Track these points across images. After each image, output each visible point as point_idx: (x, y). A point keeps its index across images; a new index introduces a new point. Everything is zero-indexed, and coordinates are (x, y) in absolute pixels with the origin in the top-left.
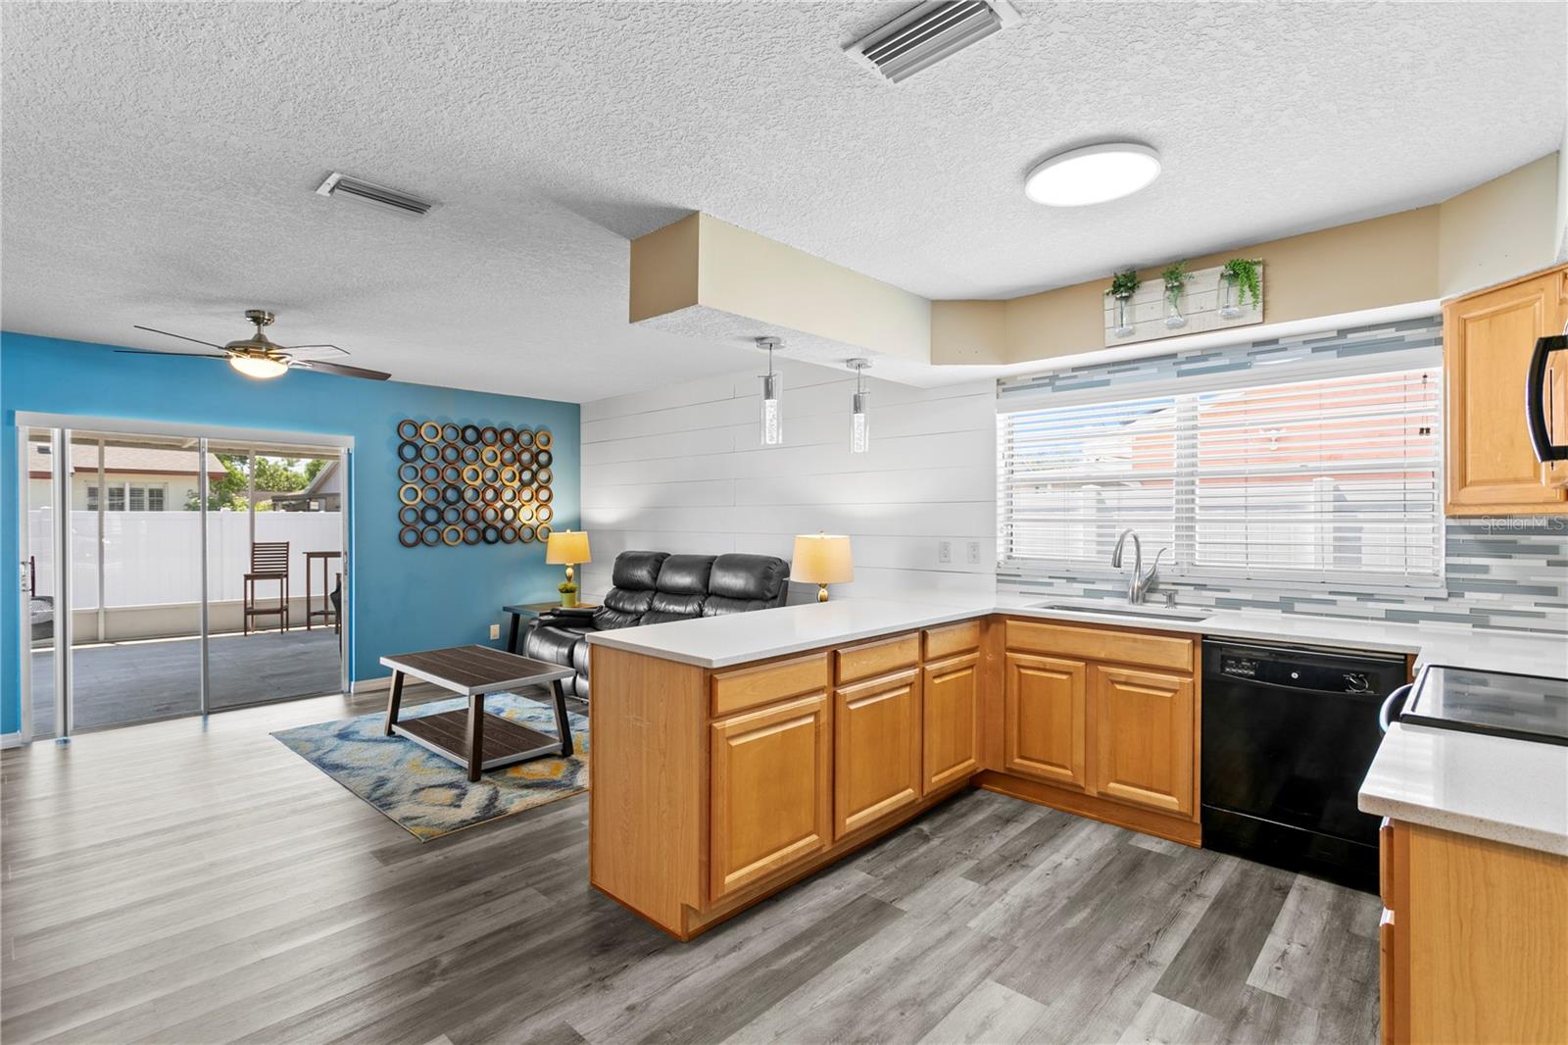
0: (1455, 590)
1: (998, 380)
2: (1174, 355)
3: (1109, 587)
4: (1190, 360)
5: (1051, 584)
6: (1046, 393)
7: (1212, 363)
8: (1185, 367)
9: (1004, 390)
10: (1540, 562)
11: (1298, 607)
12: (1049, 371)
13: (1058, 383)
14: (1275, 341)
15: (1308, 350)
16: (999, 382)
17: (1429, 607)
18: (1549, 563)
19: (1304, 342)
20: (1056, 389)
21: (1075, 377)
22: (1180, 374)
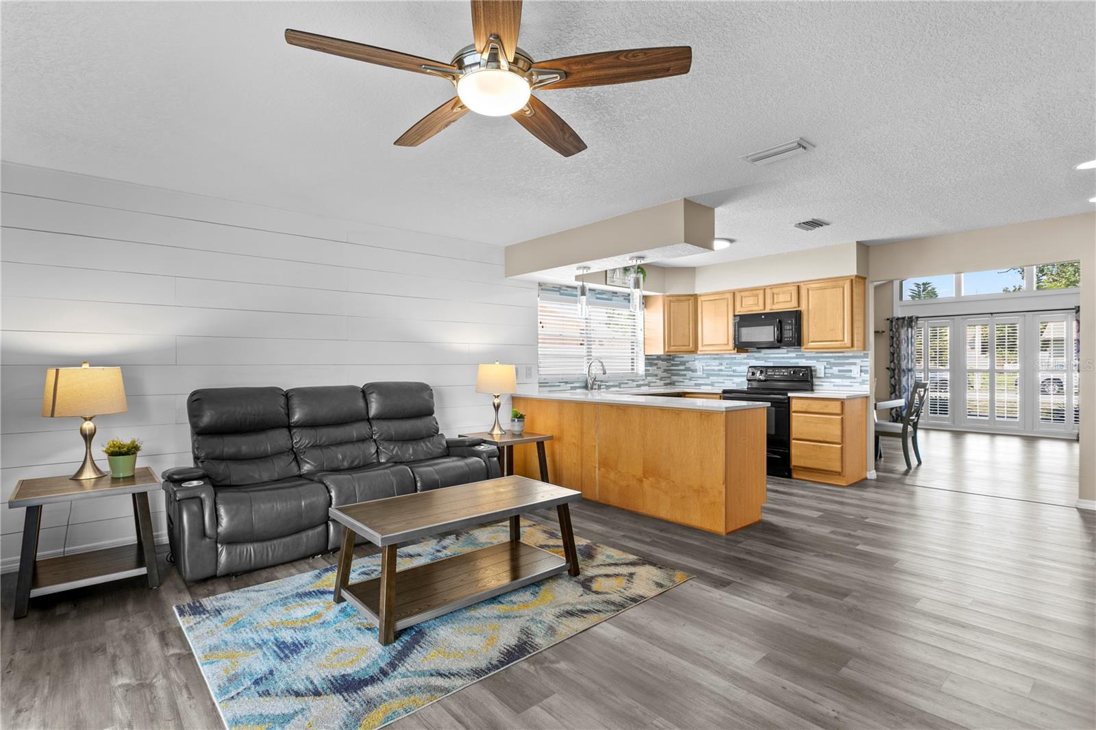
0: (647, 375)
1: (539, 283)
2: (594, 290)
3: (578, 385)
4: (599, 293)
5: (559, 386)
6: (556, 295)
7: (604, 296)
8: (598, 296)
9: (542, 289)
10: (655, 368)
11: (622, 386)
12: (558, 285)
13: (562, 291)
14: (616, 293)
15: (622, 298)
16: (540, 285)
17: (642, 382)
18: (658, 368)
19: (623, 296)
20: (561, 294)
21: (567, 290)
22: (597, 298)
